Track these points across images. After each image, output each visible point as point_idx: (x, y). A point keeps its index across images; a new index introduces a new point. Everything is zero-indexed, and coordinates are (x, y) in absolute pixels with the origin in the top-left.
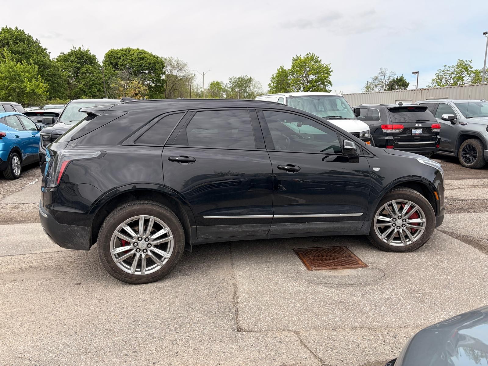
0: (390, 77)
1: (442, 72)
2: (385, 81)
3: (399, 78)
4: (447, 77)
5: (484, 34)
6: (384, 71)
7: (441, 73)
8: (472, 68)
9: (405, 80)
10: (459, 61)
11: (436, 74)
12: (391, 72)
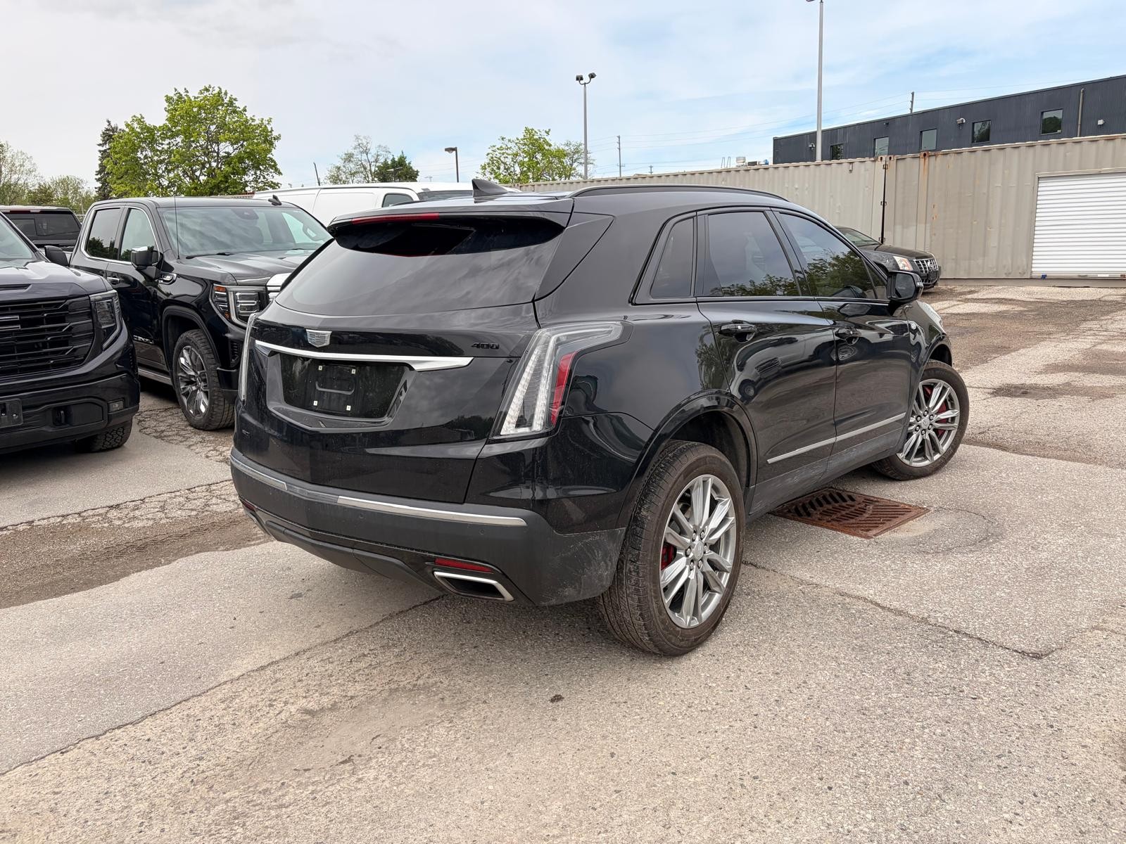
0: (378, 156)
1: (499, 151)
2: (370, 165)
3: (396, 160)
4: (509, 161)
5: (577, 79)
6: (365, 144)
7: (496, 153)
8: (550, 145)
9: (410, 163)
10: (527, 129)
11: (488, 154)
12: (380, 146)
